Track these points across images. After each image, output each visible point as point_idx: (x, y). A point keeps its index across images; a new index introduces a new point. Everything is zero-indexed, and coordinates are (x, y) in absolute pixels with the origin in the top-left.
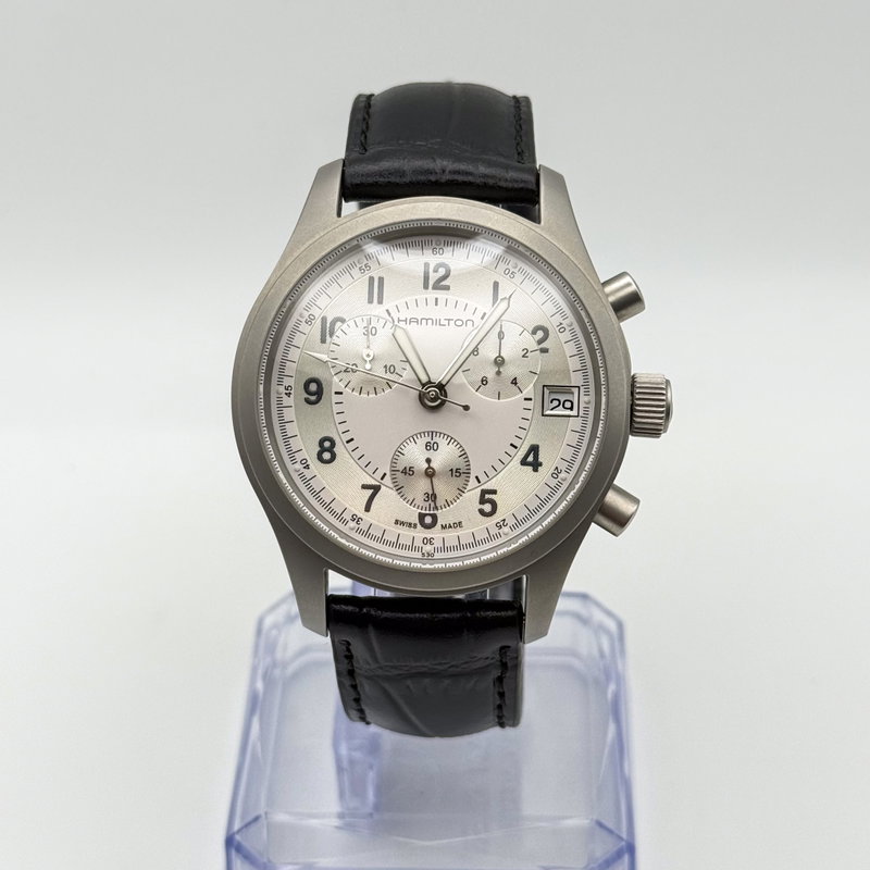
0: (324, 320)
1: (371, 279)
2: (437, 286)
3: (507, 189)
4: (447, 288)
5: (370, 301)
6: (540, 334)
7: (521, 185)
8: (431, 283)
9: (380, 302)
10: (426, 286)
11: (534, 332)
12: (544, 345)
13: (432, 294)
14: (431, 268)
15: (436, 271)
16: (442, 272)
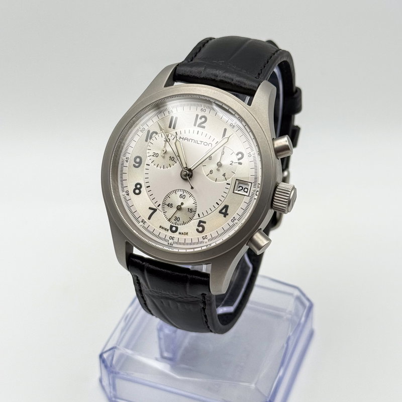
1: (172, 117)
2: (200, 126)
4: (204, 127)
5: (170, 127)
8: (197, 124)
9: (174, 128)
12: (240, 161)
13: (197, 129)
14: (199, 117)
15: (201, 118)
16: (203, 119)
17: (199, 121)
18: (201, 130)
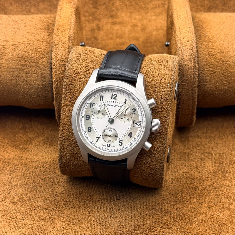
0: (91, 103)
1: (101, 96)
2: (114, 99)
3: (131, 78)
4: (116, 99)
5: (100, 100)
6: (134, 110)
7: (135, 77)
8: (113, 98)
9: (102, 101)
10: (112, 98)
11: (133, 110)
12: (134, 113)
13: (113, 100)
14: (113, 95)
15: (114, 95)
16: (115, 96)
17: (113, 97)
18: (115, 100)
